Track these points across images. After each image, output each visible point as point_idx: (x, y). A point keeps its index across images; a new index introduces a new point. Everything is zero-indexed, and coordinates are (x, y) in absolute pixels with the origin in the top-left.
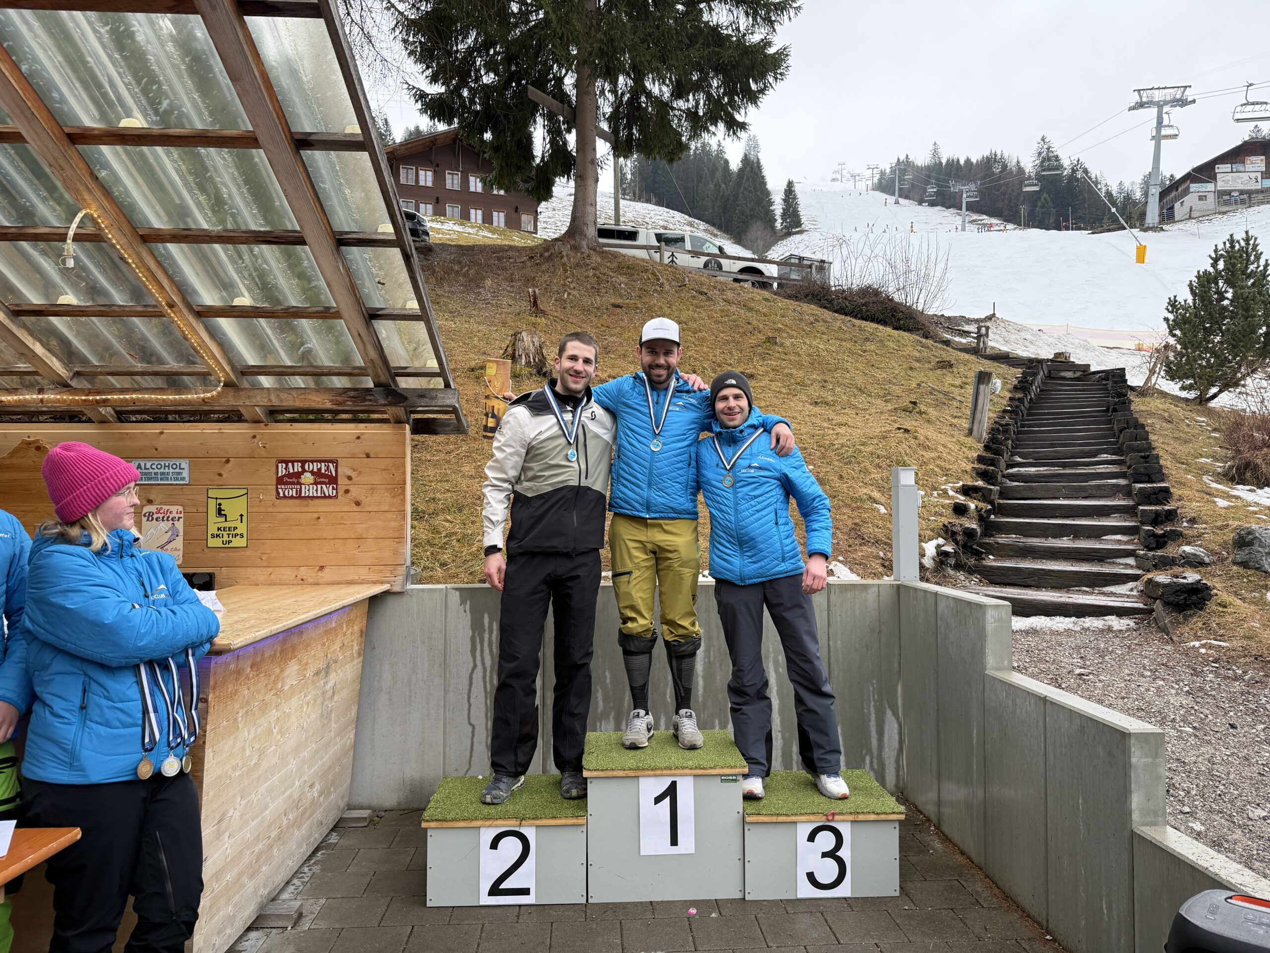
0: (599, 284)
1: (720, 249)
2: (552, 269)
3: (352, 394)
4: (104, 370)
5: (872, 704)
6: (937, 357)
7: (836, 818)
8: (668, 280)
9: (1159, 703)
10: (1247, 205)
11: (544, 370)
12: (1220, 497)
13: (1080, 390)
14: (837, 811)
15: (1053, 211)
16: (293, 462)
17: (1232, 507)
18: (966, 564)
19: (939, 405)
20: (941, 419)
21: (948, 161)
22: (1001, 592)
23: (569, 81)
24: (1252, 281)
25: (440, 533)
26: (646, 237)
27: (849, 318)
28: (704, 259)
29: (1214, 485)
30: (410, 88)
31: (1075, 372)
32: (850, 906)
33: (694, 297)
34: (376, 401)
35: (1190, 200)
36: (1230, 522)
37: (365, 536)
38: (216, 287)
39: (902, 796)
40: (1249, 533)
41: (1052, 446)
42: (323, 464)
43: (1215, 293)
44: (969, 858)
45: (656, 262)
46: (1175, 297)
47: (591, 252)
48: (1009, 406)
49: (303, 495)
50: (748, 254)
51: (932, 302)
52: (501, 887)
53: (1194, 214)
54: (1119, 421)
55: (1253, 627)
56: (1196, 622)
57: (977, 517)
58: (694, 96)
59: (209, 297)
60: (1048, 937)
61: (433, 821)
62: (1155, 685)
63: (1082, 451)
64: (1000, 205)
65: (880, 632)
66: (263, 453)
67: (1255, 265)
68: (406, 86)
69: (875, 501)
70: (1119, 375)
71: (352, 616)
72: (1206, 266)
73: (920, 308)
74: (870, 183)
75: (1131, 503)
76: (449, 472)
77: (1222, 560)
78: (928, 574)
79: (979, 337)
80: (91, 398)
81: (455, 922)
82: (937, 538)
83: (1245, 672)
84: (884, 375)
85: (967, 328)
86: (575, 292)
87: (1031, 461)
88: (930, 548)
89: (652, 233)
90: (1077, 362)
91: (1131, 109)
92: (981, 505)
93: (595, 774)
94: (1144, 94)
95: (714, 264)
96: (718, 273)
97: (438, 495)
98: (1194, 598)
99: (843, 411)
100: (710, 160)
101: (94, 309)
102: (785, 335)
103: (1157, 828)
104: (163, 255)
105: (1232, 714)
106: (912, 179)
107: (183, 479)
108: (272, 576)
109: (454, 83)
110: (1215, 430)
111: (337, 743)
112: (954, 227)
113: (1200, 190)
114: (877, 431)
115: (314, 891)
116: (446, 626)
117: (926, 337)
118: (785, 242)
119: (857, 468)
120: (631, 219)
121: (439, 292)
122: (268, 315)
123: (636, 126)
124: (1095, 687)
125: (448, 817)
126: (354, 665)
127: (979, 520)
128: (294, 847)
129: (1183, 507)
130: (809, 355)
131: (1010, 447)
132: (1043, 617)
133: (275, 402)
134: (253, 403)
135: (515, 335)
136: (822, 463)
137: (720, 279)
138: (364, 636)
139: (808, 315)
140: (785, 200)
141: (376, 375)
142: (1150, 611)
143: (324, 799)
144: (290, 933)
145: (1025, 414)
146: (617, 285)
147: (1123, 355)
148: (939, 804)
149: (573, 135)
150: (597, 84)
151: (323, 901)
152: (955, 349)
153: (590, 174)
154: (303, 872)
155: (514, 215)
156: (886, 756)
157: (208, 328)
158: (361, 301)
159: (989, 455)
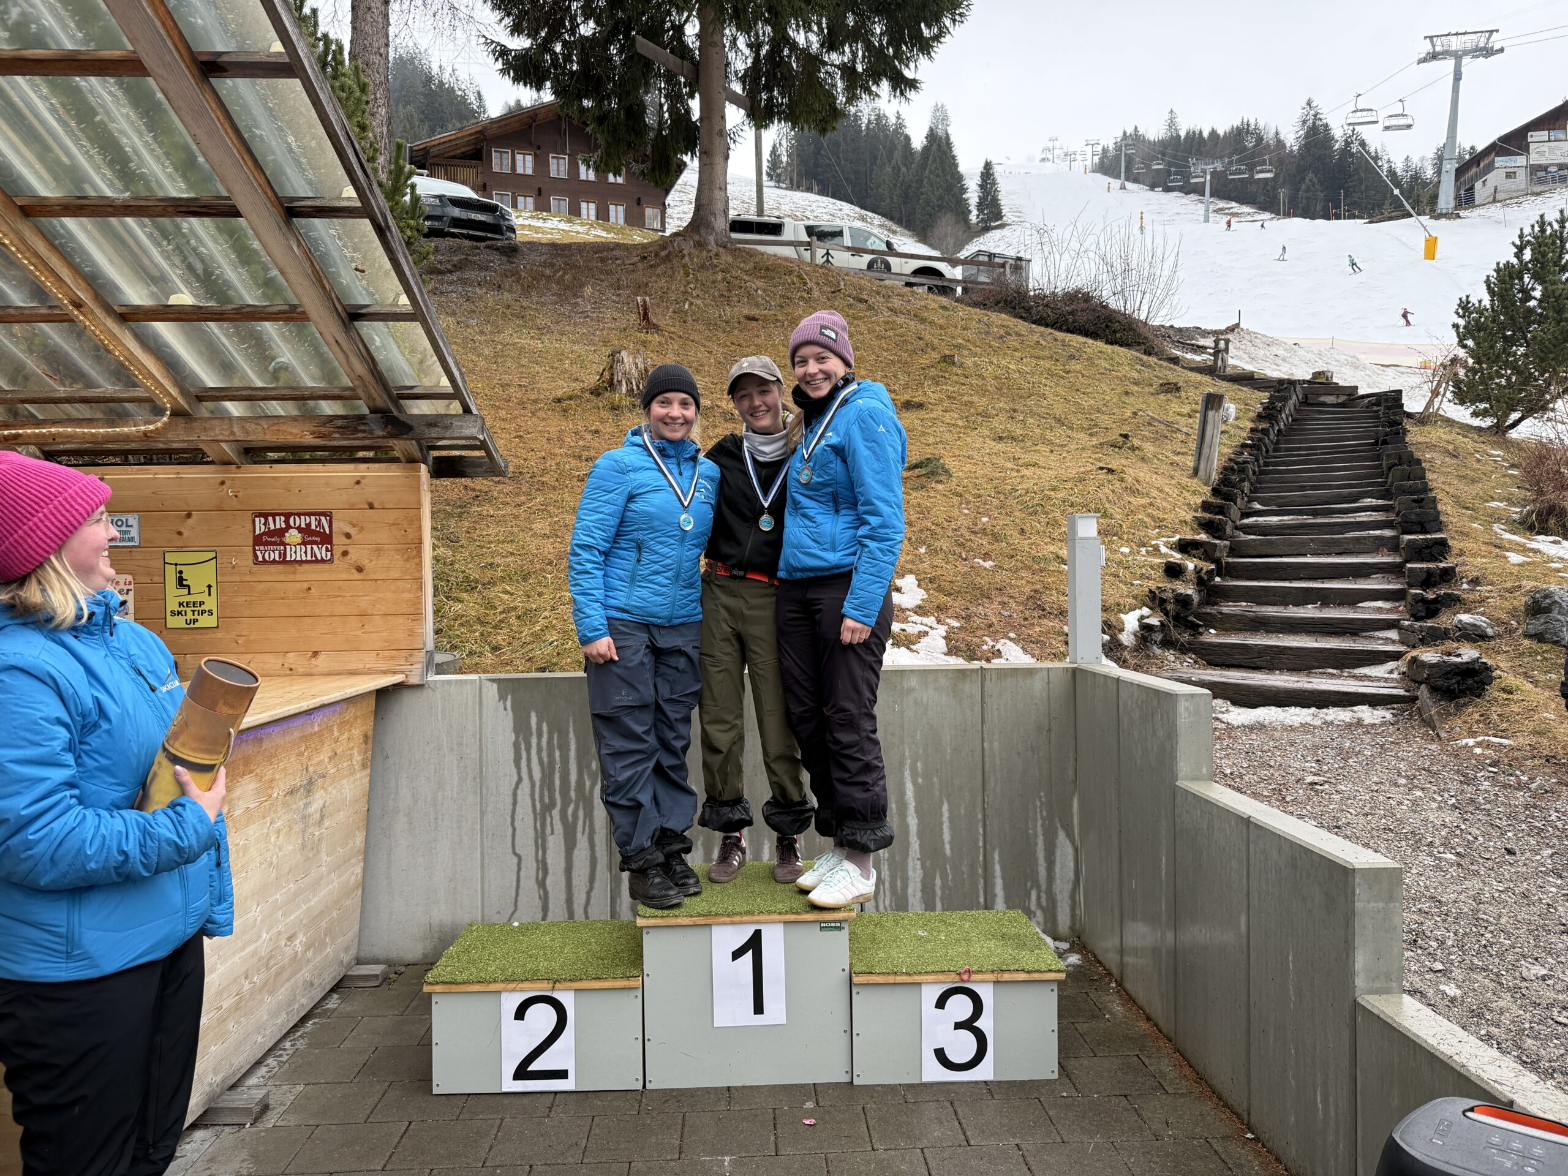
0: (730, 291)
1: (889, 244)
2: (670, 272)
3: (340, 423)
4: (15, 396)
5: (1040, 823)
6: (1160, 378)
7: (974, 977)
8: (818, 284)
9: (1414, 820)
12: (1514, 551)
13: (1343, 419)
14: (975, 968)
15: (1321, 195)
16: (274, 515)
17: (1529, 564)
18: (1177, 640)
19: (1159, 438)
20: (1160, 456)
21: (1188, 133)
22: (1220, 676)
23: (692, 29)
25: (495, 608)
26: (793, 231)
27: (1050, 330)
28: (868, 258)
29: (1507, 536)
31: (1338, 395)
32: (990, 1091)
33: (850, 306)
34: (371, 432)
35: (1494, 178)
36: (1524, 583)
37: (370, 612)
38: (142, 279)
39: (1078, 942)
40: (1546, 597)
41: (1302, 488)
42: (313, 518)
43: (1519, 291)
44: (1156, 1025)
45: (804, 262)
46: (1468, 297)
47: (721, 249)
48: (1249, 438)
49: (288, 558)
50: (923, 250)
51: (1159, 309)
53: (1499, 197)
54: (1388, 456)
55: (1545, 718)
56: (1472, 713)
57: (1195, 580)
58: (851, 46)
59: (136, 295)
60: (1249, 1135)
61: (437, 983)
62: (1410, 797)
63: (1339, 495)
64: (1253, 188)
65: (1049, 730)
66: (234, 503)
69: (1063, 562)
70: (1393, 399)
71: (348, 716)
72: (1509, 256)
73: (1143, 317)
74: (1089, 163)
75: (1398, 560)
76: (516, 529)
77: (1510, 632)
78: (1126, 653)
79: (1217, 352)
81: (467, 1116)
82: (1140, 608)
83: (1532, 779)
84: (1092, 402)
85: (1202, 342)
86: (699, 302)
87: (1274, 508)
88: (1131, 621)
89: (800, 226)
90: (1342, 383)
91: (1420, 62)
92: (1202, 564)
93: (652, 922)
94: (1438, 42)
95: (880, 264)
96: (885, 276)
97: (497, 560)
98: (1470, 682)
99: (1034, 448)
100: (886, 136)
102: (966, 352)
103: (1387, 996)
104: (63, 237)
105: (1510, 834)
107: (132, 539)
109: (543, 34)
110: (1513, 466)
111: (333, 881)
112: (1195, 217)
113: (1508, 164)
114: (1074, 472)
115: (292, 1074)
116: (481, 728)
117: (1148, 353)
118: (981, 239)
119: (1044, 520)
120: (778, 209)
121: (525, 303)
122: (218, 316)
123: (778, 87)
124: (1330, 801)
125: (459, 979)
126: (355, 780)
127: (1198, 584)
128: (265, 1018)
129: (1464, 564)
130: (996, 378)
131: (1246, 490)
132: (1273, 708)
133: (240, 436)
134: (221, 437)
135: (612, 355)
136: (1000, 513)
137: (887, 282)
138: (370, 742)
139: (997, 326)
140: (981, 186)
141: (370, 397)
142: (1415, 699)
143: (314, 953)
144: (248, 1132)
145: (1271, 449)
146: (753, 292)
147: (1402, 373)
148: (1122, 951)
149: (697, 100)
150: (727, 31)
151: (300, 1088)
152: (1185, 368)
153: (719, 149)
154: (281, 1049)
155: (636, 208)
156: (1058, 890)
157: (137, 336)
158: (333, 296)
159: (1219, 501)
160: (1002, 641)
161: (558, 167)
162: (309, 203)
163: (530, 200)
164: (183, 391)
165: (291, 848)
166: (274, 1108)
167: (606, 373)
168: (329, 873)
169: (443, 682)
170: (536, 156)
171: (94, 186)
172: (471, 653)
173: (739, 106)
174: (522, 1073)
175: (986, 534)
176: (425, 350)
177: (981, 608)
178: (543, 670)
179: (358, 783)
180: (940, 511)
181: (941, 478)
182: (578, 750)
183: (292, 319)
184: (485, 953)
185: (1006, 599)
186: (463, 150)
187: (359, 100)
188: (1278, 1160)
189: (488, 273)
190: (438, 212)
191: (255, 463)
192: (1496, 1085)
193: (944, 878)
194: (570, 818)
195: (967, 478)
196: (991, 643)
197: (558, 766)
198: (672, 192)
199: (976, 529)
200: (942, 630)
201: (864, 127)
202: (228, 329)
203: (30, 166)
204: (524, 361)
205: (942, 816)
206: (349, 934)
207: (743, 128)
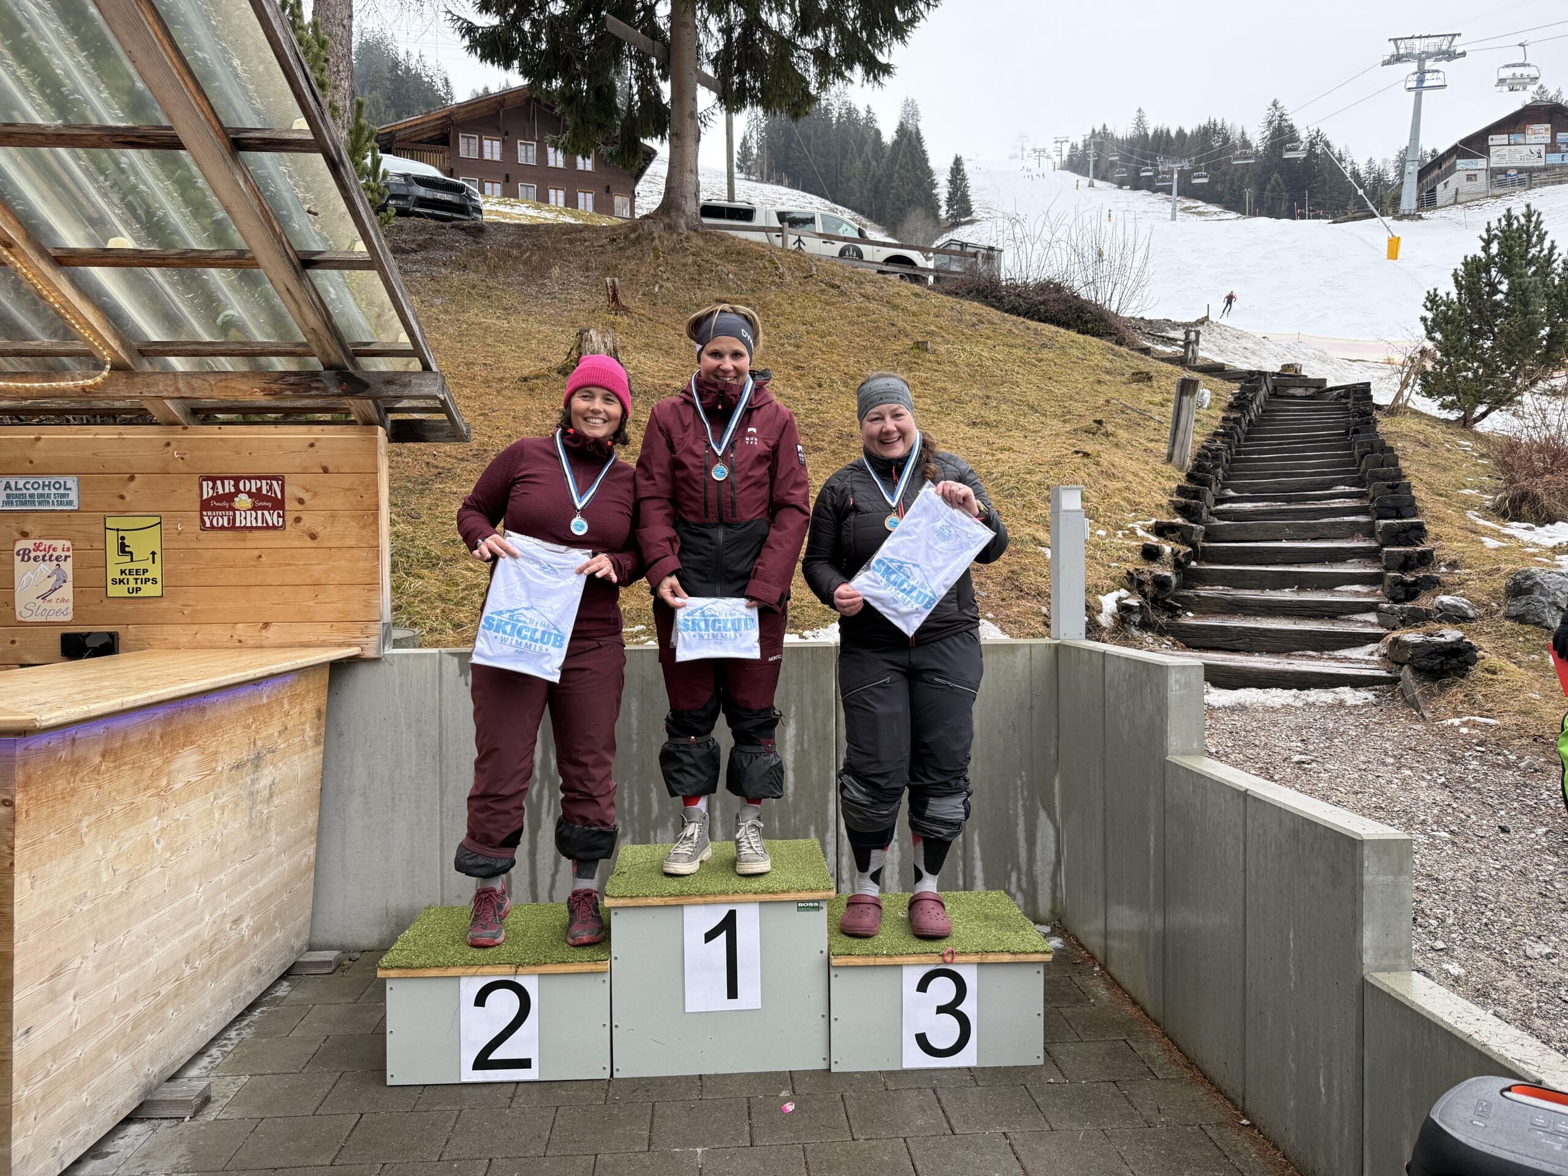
0: (700, 274)
1: (861, 233)
2: (640, 255)
3: (292, 379)
5: (1020, 803)
6: (1132, 368)
7: (957, 959)
8: (790, 269)
9: (1405, 799)
10: (1527, 186)
12: (1489, 536)
13: (1313, 411)
14: (958, 949)
15: (1286, 195)
16: (222, 479)
17: (1504, 548)
18: (1155, 622)
19: (1132, 426)
20: (1134, 443)
21: (1156, 132)
23: (663, 10)
24: (1533, 269)
25: (458, 585)
26: (765, 216)
27: (1022, 319)
28: (840, 245)
29: (1481, 522)
30: (455, 19)
31: (1307, 388)
32: (974, 1078)
33: (823, 291)
34: (325, 389)
35: (1456, 180)
36: (1502, 566)
37: (323, 581)
38: (78, 220)
39: (1059, 926)
40: (1528, 578)
41: (1275, 476)
42: (264, 482)
43: (1487, 285)
44: (1143, 1009)
45: (775, 247)
46: (1435, 290)
47: (692, 233)
48: (1222, 427)
49: (238, 524)
51: (1129, 301)
52: (490, 1058)
53: (1460, 199)
54: (1361, 445)
55: (1531, 698)
56: (1457, 693)
57: (1172, 563)
58: (824, 31)
59: (72, 237)
60: (1244, 1122)
61: (392, 968)
62: (1399, 776)
63: (1312, 483)
64: (1219, 188)
65: (1031, 708)
66: (181, 466)
67: (1538, 248)
68: (449, 16)
69: (1041, 544)
70: (1362, 391)
71: (300, 687)
72: (1476, 249)
73: (1114, 309)
74: (1057, 160)
75: (1374, 544)
77: (1491, 613)
78: (1104, 634)
79: (1187, 344)
81: (422, 1108)
82: (1118, 590)
83: (1520, 758)
84: (1065, 390)
85: (1172, 334)
86: (669, 285)
87: (1246, 494)
88: (1109, 603)
89: (773, 212)
90: (1310, 376)
91: (1385, 63)
92: (1178, 547)
93: (621, 902)
94: (1401, 44)
95: (852, 251)
96: (857, 263)
98: (1454, 661)
99: (1008, 433)
100: (857, 130)
102: (939, 339)
103: (1397, 974)
105: (1502, 813)
107: (70, 503)
108: (198, 636)
109: (512, 12)
110: (1482, 456)
111: (283, 863)
112: (1162, 215)
113: (1469, 167)
114: (1049, 456)
115: (236, 1066)
116: (440, 704)
117: (1120, 343)
118: (951, 233)
120: (749, 198)
121: (491, 284)
122: (160, 262)
123: (751, 70)
124: (1319, 779)
125: (416, 963)
126: (307, 757)
127: (1175, 567)
128: (208, 1005)
129: (1441, 548)
130: (969, 365)
131: (1220, 476)
132: (1254, 689)
133: (185, 392)
134: (165, 394)
135: (581, 333)
137: (859, 269)
138: (323, 717)
139: (969, 314)
140: (951, 182)
141: (324, 352)
142: (1395, 681)
143: (262, 938)
144: (187, 1126)
145: (1242, 437)
146: (724, 276)
147: (1370, 367)
148: (1106, 935)
149: (669, 83)
150: (699, 13)
151: (244, 1079)
152: (1156, 358)
153: (690, 132)
154: (226, 1039)
155: (605, 197)
156: (1038, 872)
157: (74, 282)
158: (284, 239)
159: (1192, 486)
161: (526, 153)
162: (257, 135)
163: (498, 187)
164: (124, 345)
165: (237, 826)
166: (216, 1101)
167: (574, 352)
168: (278, 855)
169: (402, 655)
170: (503, 142)
171: (24, 114)
172: (432, 630)
173: (711, 88)
174: (482, 1062)
176: (383, 303)
179: (310, 760)
183: (240, 266)
184: (444, 937)
185: (983, 580)
186: (429, 134)
187: (317, 55)
188: (1276, 1147)
189: (453, 253)
190: (403, 191)
191: (204, 424)
192: (1522, 1065)
198: (641, 182)
201: (834, 119)
202: (173, 276)
204: (489, 341)
206: (301, 918)
207: (715, 111)
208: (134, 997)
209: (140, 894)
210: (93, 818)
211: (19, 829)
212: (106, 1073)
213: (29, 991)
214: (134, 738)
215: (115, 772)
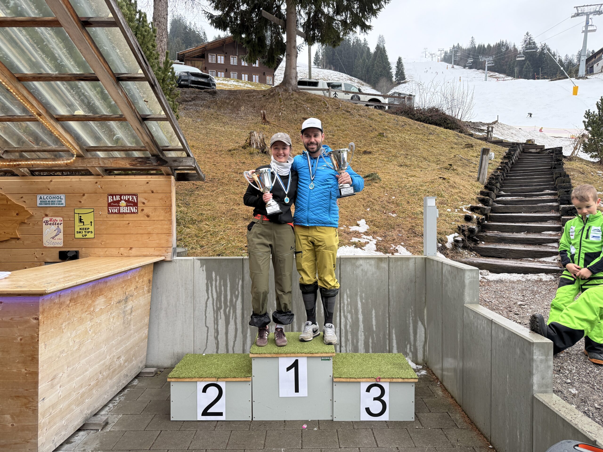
0: (297, 108)
1: (359, 90)
2: (274, 101)
3: (140, 160)
4: (19, 149)
5: (411, 318)
6: (465, 142)
7: (382, 380)
8: (331, 105)
11: (265, 150)
13: (538, 158)
14: (382, 376)
15: (532, 70)
16: (116, 195)
18: (469, 246)
19: (464, 166)
20: (464, 173)
21: (479, 46)
22: (485, 261)
23: (284, 7)
25: (202, 231)
26: (323, 85)
27: (422, 123)
28: (351, 95)
30: (206, 13)
31: (536, 149)
32: (388, 425)
33: (344, 114)
34: (152, 163)
35: (602, 63)
37: (152, 232)
38: (64, 105)
39: (426, 366)
41: (521, 186)
42: (130, 196)
44: (455, 400)
45: (326, 97)
46: (589, 110)
47: (294, 92)
48: (500, 166)
49: (121, 212)
50: (374, 92)
51: (465, 115)
52: (208, 412)
54: (556, 173)
57: (476, 222)
58: (345, 13)
59: (62, 111)
60: (490, 446)
61: (173, 378)
63: (535, 189)
64: (505, 67)
65: (415, 282)
66: (101, 191)
68: (204, 12)
70: (559, 150)
71: (142, 273)
73: (459, 118)
74: (439, 58)
75: (559, 215)
76: (211, 200)
78: (448, 251)
79: (488, 132)
80: (11, 163)
81: (183, 429)
82: (454, 233)
84: (438, 151)
85: (482, 128)
86: (285, 112)
87: (509, 194)
88: (450, 239)
89: (325, 83)
90: (538, 144)
91: (572, 17)
92: (480, 216)
93: (256, 356)
94: (580, 9)
95: (356, 97)
96: (358, 102)
97: (204, 212)
99: (414, 169)
100: (360, 48)
101: (5, 118)
102: (388, 132)
103: (546, 394)
104: (33, 89)
106: (461, 55)
107: (62, 204)
108: (107, 252)
109: (227, 9)
111: (136, 336)
112: (482, 79)
114: (430, 179)
115: (118, 411)
116: (194, 278)
117: (461, 132)
118: (397, 88)
119: (417, 198)
120: (318, 76)
121: (219, 113)
122: (93, 119)
123: (317, 29)
124: (527, 312)
125: (181, 376)
126: (145, 297)
127: (478, 224)
128: (108, 388)
130: (400, 142)
131: (498, 186)
132: (506, 274)
133: (102, 165)
134: (95, 165)
135: (251, 133)
136: (400, 195)
137: (358, 105)
138: (151, 282)
139: (401, 122)
140: (397, 67)
141: (151, 150)
143: (128, 364)
144: (100, 433)
145: (509, 170)
146: (306, 109)
147: (563, 140)
148: (442, 370)
149: (286, 35)
150: (297, 8)
151: (120, 416)
152: (475, 138)
153: (293, 53)
154: (115, 400)
155: (263, 76)
156: (418, 345)
157: (63, 127)
158: (136, 111)
159: (487, 191)
160: (398, 246)
161: (233, 61)
162: (125, 75)
163: (223, 73)
164: (81, 148)
165: (118, 323)
166: (110, 424)
167: (248, 140)
168: (134, 333)
169: (180, 260)
170: (225, 57)
171: (44, 69)
172: (192, 248)
173: (302, 37)
174: (205, 413)
175: (394, 204)
176: (172, 132)
177: (390, 233)
178: (219, 255)
179: (146, 298)
180: (376, 195)
181: (377, 181)
182: (231, 287)
183: (121, 120)
184: (192, 366)
185: (400, 229)
186: (198, 54)
187: (152, 36)
189: (205, 102)
190: (186, 78)
191: (109, 175)
192: (589, 434)
193: (373, 339)
194: (227, 313)
195: (387, 181)
196: (394, 247)
197: (223, 293)
198: (277, 70)
199: (390, 201)
200: (375, 241)
201: (351, 44)
202: (97, 124)
203: (20, 62)
204: (217, 136)
205: (372, 315)
206: (143, 356)
207: (303, 45)
208: (81, 386)
209: (83, 349)
210: (67, 323)
211: (41, 328)
212: (71, 413)
213: (44, 385)
214: (82, 294)
215: (75, 306)
